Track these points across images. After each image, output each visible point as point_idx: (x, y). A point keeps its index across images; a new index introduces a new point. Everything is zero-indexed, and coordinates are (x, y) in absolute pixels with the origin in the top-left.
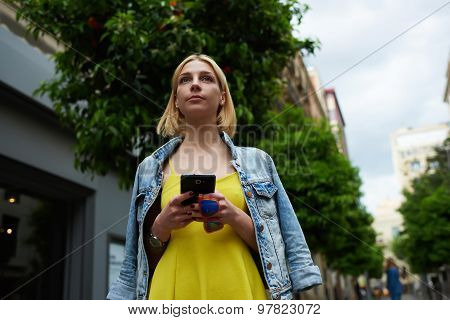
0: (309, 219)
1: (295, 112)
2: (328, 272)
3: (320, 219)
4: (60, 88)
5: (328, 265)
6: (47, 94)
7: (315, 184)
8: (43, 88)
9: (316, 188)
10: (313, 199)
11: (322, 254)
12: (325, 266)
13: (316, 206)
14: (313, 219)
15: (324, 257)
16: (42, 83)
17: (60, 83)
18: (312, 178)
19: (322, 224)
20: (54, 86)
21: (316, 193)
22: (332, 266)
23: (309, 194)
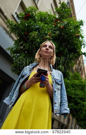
0: (74, 106)
1: (78, 74)
2: (76, 125)
3: (77, 107)
4: (14, 49)
5: (77, 123)
6: (10, 50)
7: (78, 97)
8: (9, 49)
9: (78, 98)
10: (76, 101)
11: (76, 119)
12: (76, 123)
13: (76, 103)
14: (75, 107)
15: (76, 120)
16: (9, 47)
17: (14, 48)
18: (77, 95)
19: (77, 109)
20: (12, 48)
21: (77, 99)
22: (78, 123)
23: (76, 99)
